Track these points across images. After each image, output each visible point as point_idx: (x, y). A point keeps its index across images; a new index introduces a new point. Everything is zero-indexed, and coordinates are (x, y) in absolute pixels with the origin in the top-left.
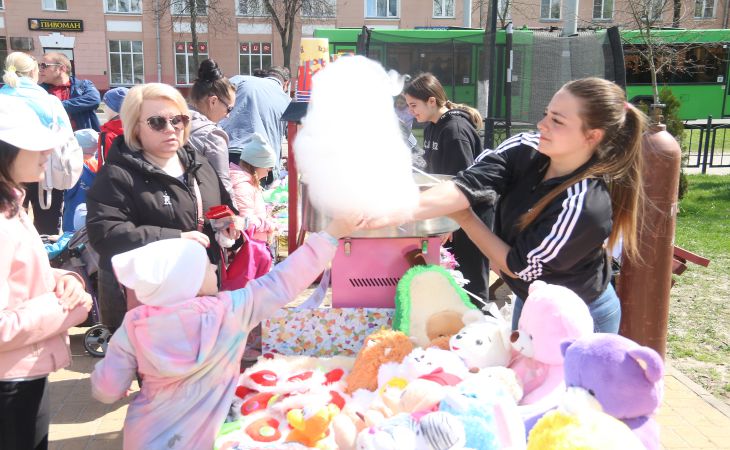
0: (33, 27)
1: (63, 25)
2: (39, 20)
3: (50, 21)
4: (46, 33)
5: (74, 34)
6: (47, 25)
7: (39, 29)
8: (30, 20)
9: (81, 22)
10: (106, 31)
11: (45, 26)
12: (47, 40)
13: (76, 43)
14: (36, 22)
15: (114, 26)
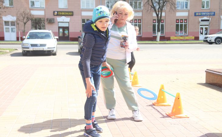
0: (55, 14)
1: (66, 13)
2: (57, 12)
3: (61, 12)
4: (60, 16)
5: (70, 16)
6: (60, 13)
7: (57, 15)
8: (54, 12)
9: (73, 12)
10: (81, 16)
11: (60, 14)
12: (60, 19)
13: (70, 20)
14: (56, 12)
15: (84, 14)
